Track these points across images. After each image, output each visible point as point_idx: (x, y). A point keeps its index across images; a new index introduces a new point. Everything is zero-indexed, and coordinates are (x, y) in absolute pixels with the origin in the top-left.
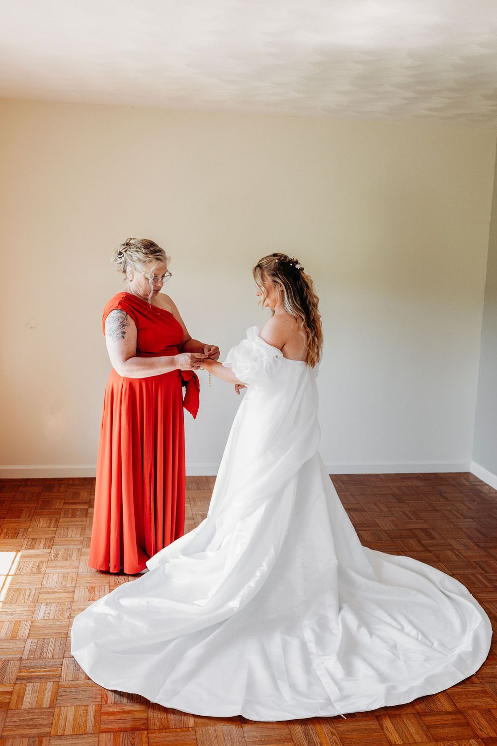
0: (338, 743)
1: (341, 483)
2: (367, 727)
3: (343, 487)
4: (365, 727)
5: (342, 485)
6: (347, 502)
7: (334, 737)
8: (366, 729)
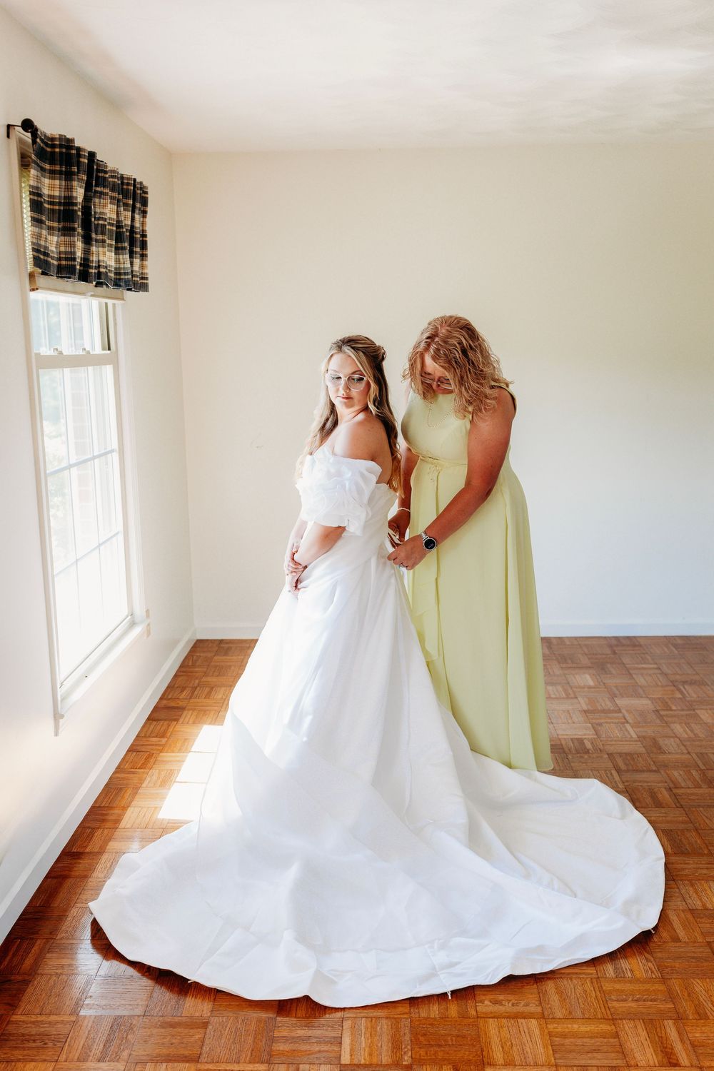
0: (655, 972)
1: (672, 648)
2: (696, 955)
3: (676, 652)
4: (693, 955)
5: (674, 649)
6: (680, 672)
7: (649, 964)
8: (693, 958)
